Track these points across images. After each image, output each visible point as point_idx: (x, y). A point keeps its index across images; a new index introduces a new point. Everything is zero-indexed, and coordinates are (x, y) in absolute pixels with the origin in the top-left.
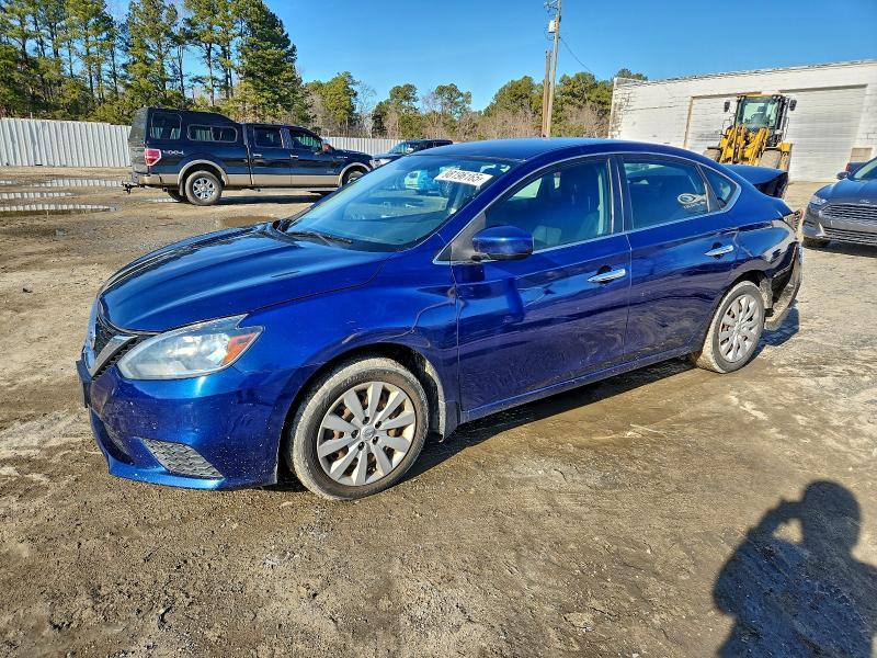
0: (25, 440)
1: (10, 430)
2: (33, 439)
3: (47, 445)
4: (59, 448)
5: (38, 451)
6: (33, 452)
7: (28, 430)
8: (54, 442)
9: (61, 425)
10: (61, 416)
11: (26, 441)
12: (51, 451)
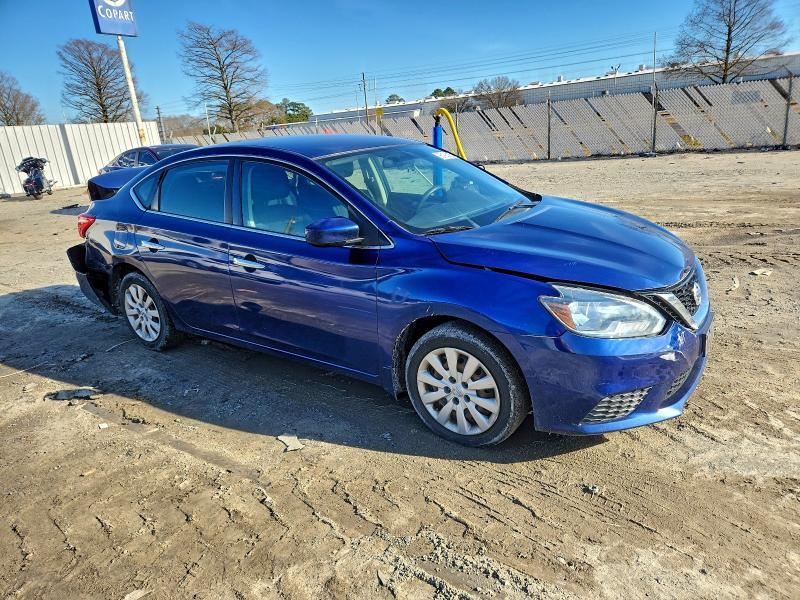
0: (755, 451)
1: (769, 474)
2: (747, 449)
3: (734, 434)
4: (726, 426)
5: (745, 431)
6: (749, 432)
7: (748, 465)
8: (725, 434)
9: (711, 455)
10: (706, 469)
11: (755, 449)
12: (731, 425)
